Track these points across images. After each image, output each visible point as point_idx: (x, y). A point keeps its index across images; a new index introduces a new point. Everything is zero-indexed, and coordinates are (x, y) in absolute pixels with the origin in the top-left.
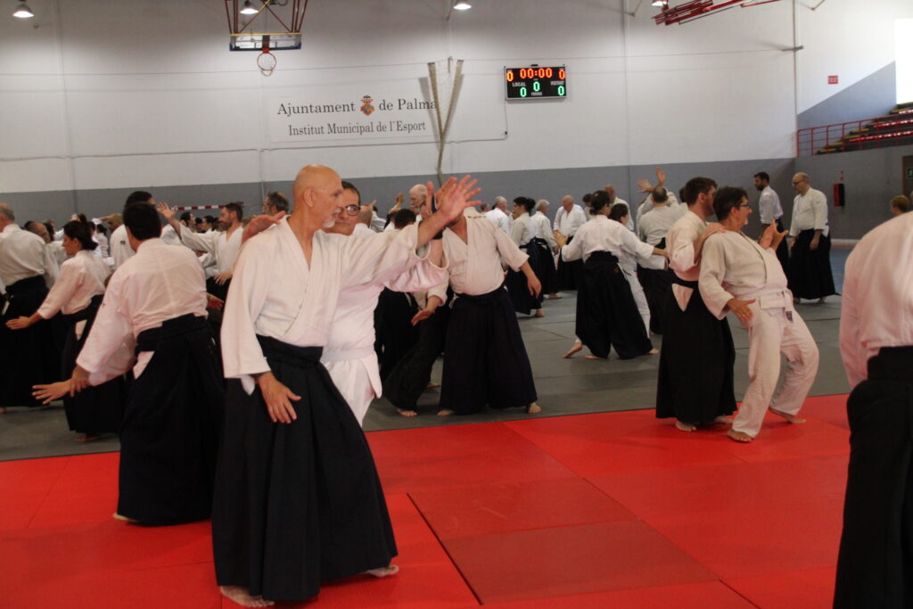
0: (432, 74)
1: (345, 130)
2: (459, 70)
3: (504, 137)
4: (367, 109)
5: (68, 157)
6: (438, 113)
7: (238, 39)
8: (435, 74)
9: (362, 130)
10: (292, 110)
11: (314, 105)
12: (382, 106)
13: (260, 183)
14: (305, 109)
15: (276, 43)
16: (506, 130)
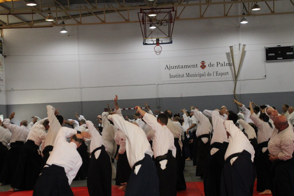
0: (232, 51)
1: (193, 75)
2: (243, 49)
3: (264, 78)
4: (203, 66)
5: (79, 88)
6: (234, 68)
7: (146, 40)
8: (233, 51)
9: (201, 75)
10: (171, 67)
11: (180, 65)
12: (210, 65)
13: (157, 99)
14: (176, 67)
15: (162, 42)
16: (265, 75)
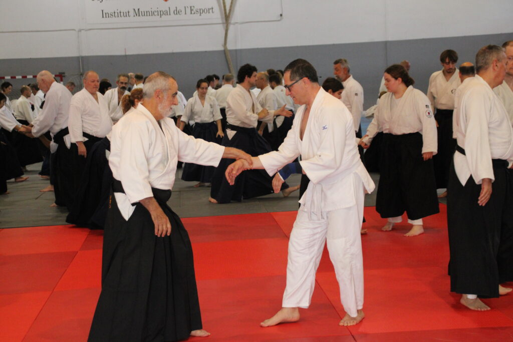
1: (147, 13)
3: (279, 19)
9: (161, 13)
13: (78, 58)
16: (281, 13)
